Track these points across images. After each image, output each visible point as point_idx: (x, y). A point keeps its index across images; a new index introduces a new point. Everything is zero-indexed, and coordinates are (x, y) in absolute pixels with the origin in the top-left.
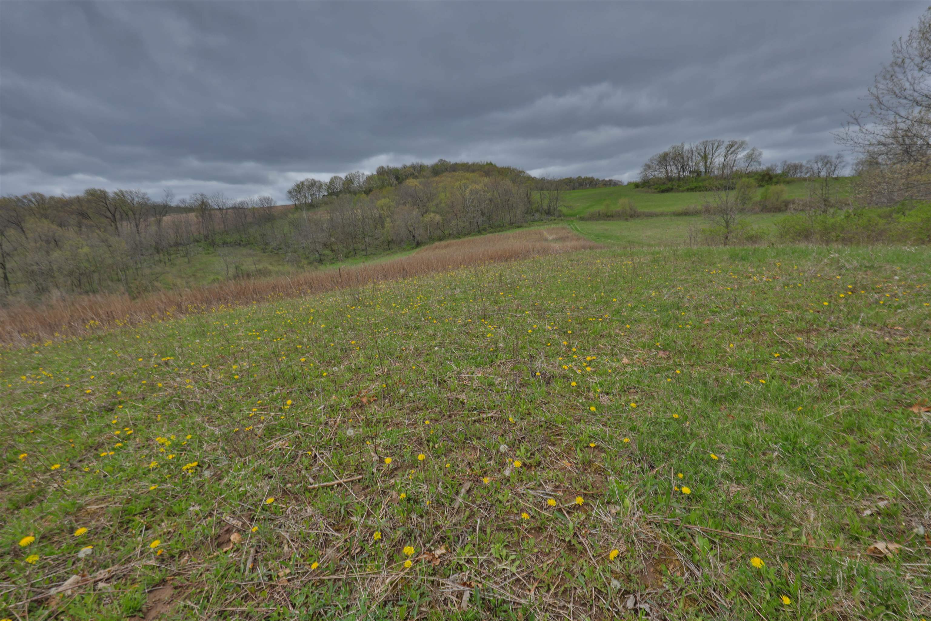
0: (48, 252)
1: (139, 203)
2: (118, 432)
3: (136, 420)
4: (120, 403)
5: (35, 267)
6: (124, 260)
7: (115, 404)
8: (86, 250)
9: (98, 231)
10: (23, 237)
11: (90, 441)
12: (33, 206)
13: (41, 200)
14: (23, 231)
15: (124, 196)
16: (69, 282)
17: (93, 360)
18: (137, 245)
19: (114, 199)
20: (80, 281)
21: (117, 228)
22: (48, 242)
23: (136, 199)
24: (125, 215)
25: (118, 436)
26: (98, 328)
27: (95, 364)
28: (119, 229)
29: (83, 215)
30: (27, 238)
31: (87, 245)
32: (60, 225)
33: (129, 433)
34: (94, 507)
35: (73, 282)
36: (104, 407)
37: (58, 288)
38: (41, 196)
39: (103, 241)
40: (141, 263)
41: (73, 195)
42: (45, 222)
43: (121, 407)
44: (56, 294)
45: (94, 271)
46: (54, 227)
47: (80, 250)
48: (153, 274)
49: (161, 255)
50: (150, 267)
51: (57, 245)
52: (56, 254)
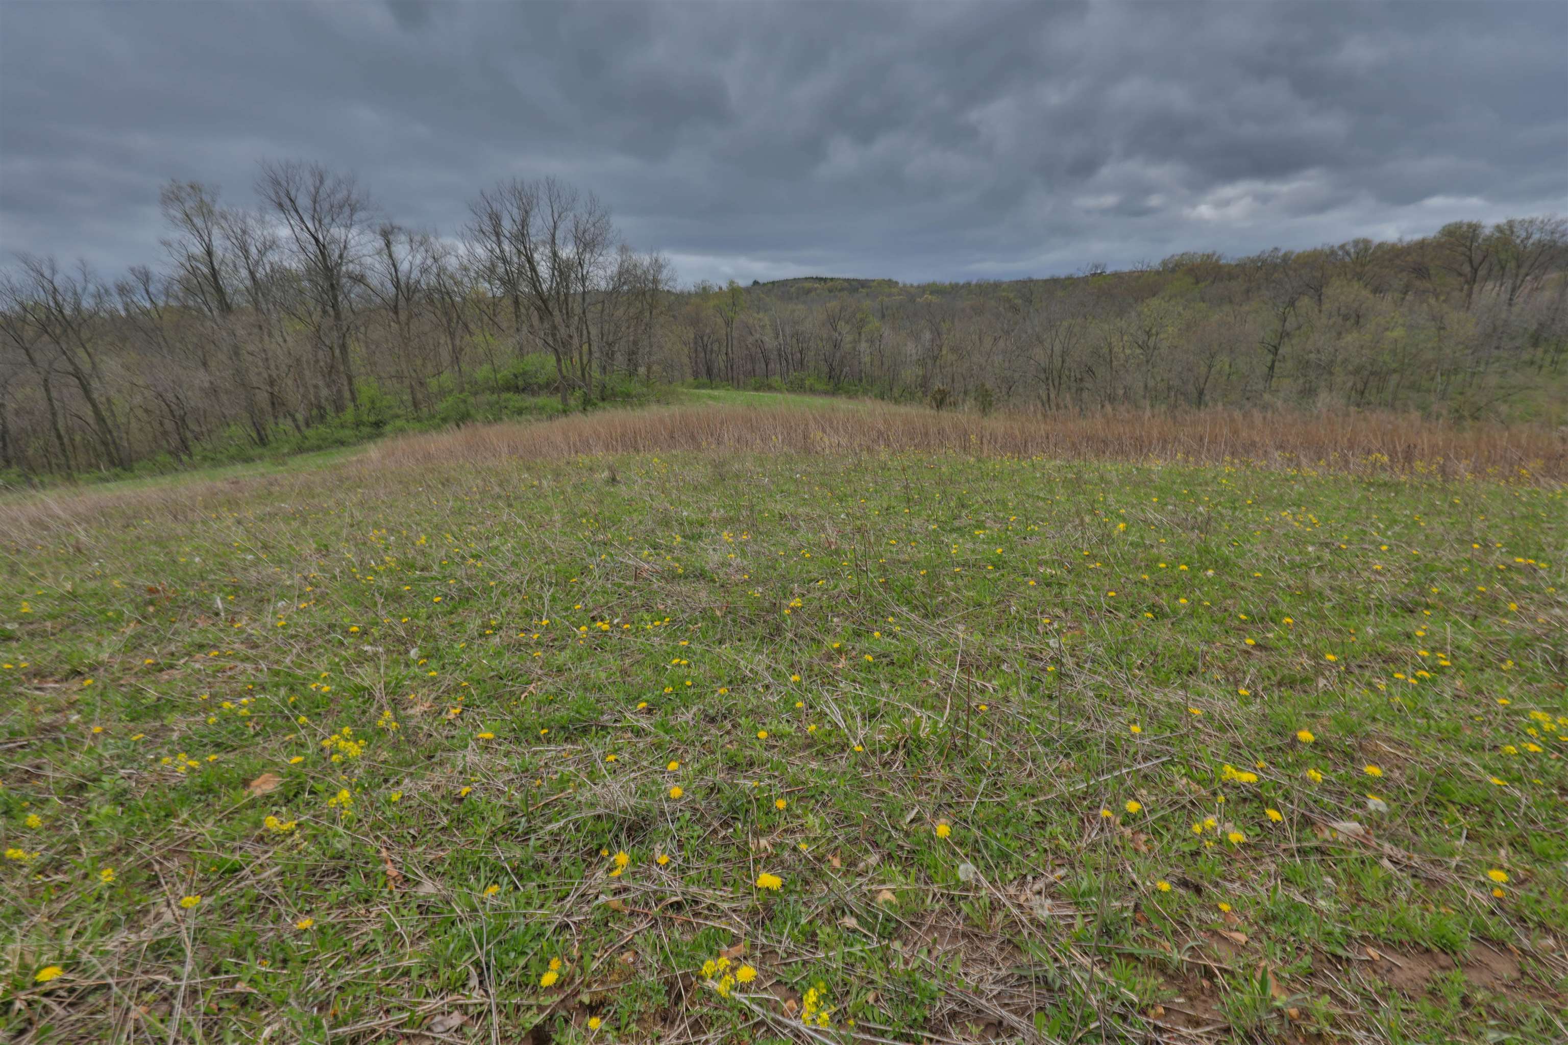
0: (1340, 334)
1: (1540, 244)
2: (1425, 653)
3: (1458, 648)
4: (1428, 607)
5: (1313, 356)
6: (1457, 355)
7: (1417, 604)
8: (1399, 332)
9: (1432, 301)
10: (1316, 310)
11: (1380, 644)
12: (1347, 259)
13: (1363, 246)
14: (1320, 300)
15: (1512, 232)
16: (1350, 384)
17: (1380, 520)
18: (1495, 329)
19: (1488, 239)
20: (1366, 384)
21: (1470, 295)
22: (1346, 318)
23: (1536, 236)
24: (1497, 268)
25: (1423, 659)
26: (1383, 468)
27: (1382, 526)
28: (1474, 296)
29: (1421, 271)
30: (1320, 311)
31: (1403, 325)
32: (1376, 290)
33: (1443, 663)
34: (1385, 747)
35: (1355, 384)
36: (1401, 601)
37: (1331, 390)
38: (1366, 242)
39: (1434, 318)
40: (1487, 363)
41: (1418, 237)
42: (1356, 285)
43: (1428, 613)
44: (1324, 399)
45: (1395, 371)
46: (1366, 293)
47: (1388, 333)
48: (1502, 388)
49: (1539, 352)
50: (1503, 373)
51: (1357, 322)
52: (1350, 338)
